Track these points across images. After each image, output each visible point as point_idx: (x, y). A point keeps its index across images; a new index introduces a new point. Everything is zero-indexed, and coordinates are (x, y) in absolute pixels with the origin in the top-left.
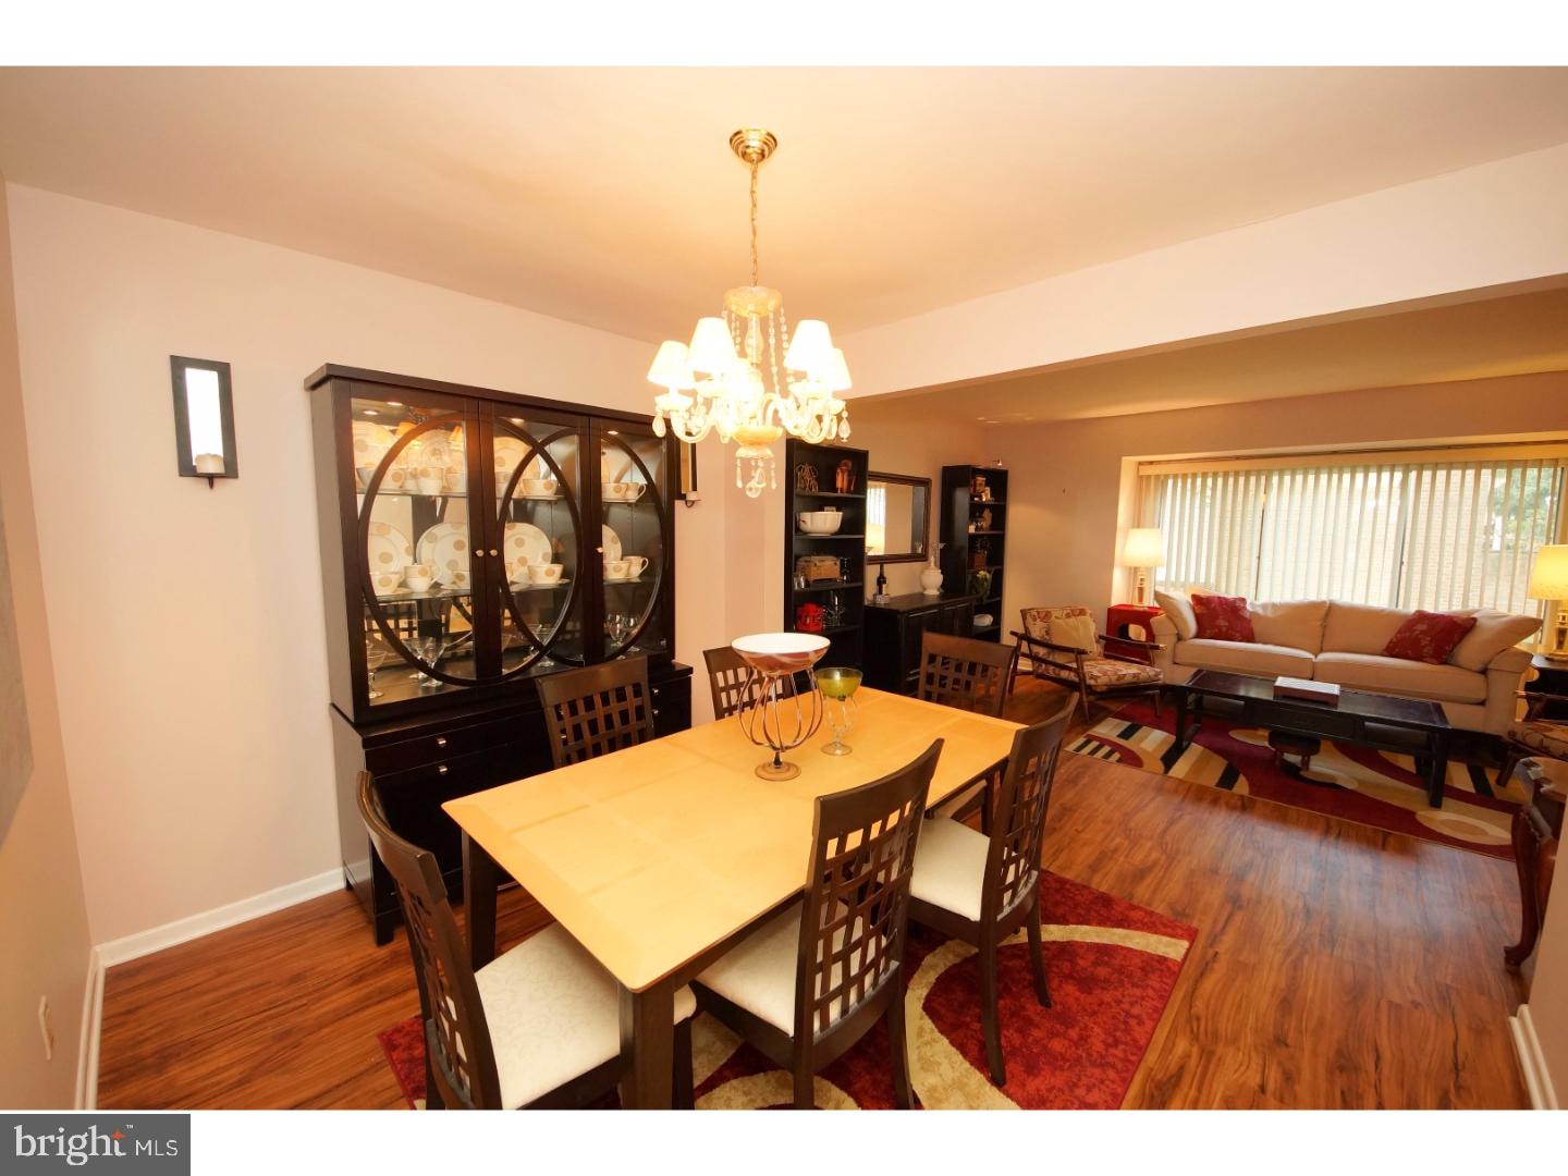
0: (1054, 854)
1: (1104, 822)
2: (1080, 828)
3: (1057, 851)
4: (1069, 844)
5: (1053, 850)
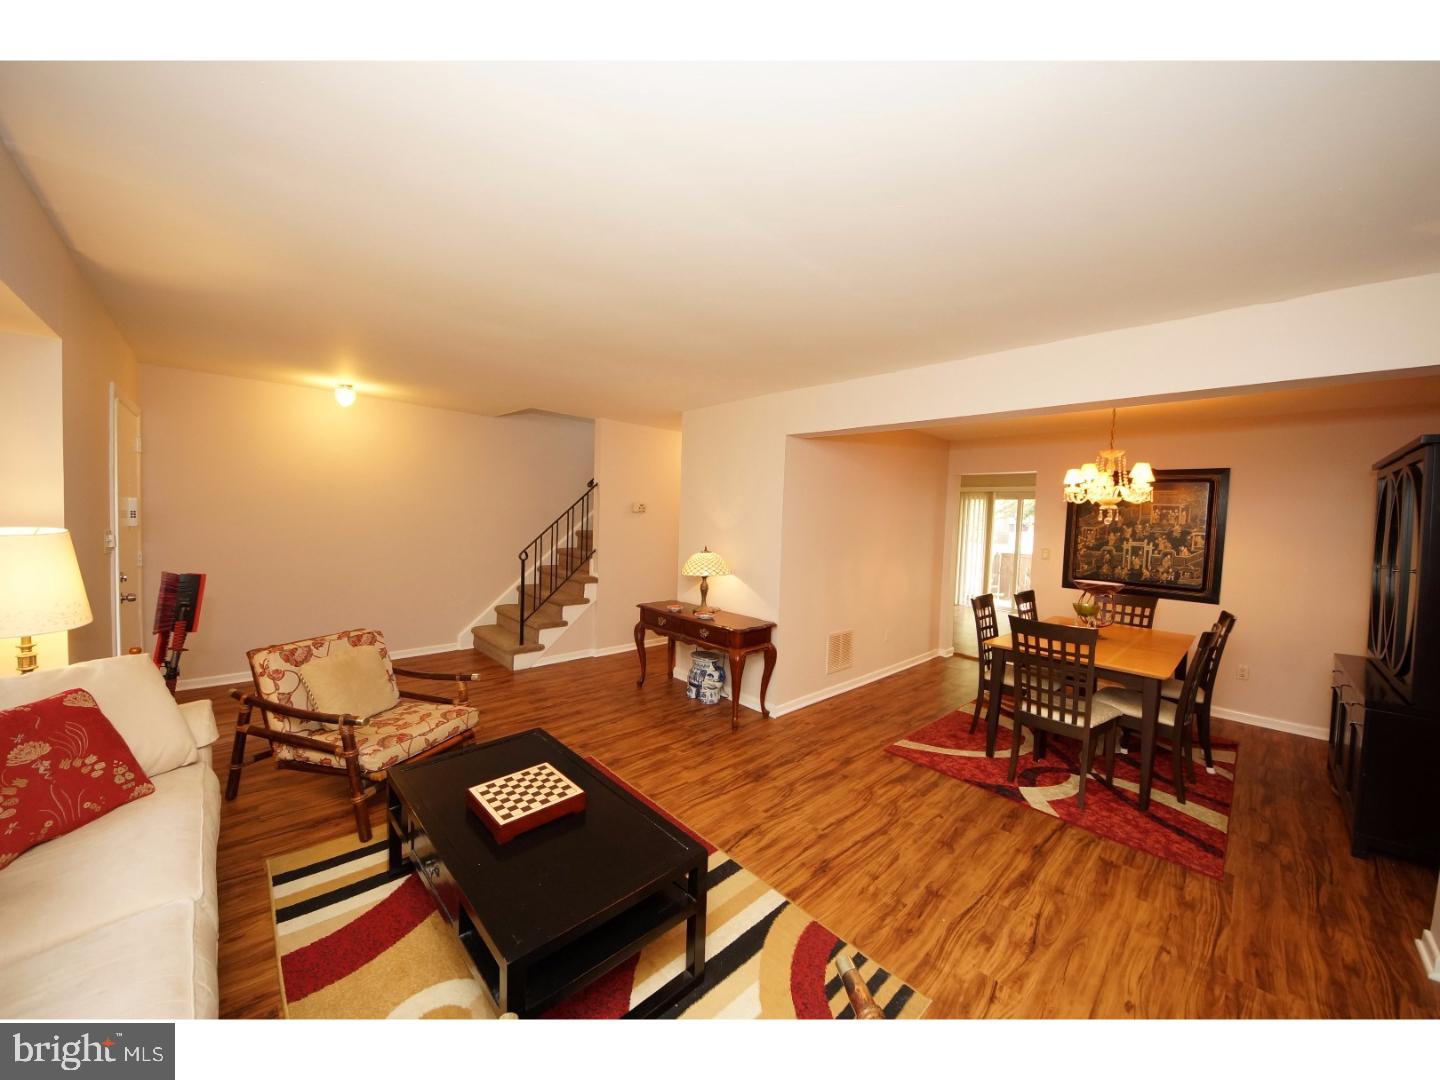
0: (965, 797)
1: (912, 824)
2: (938, 819)
3: (962, 800)
4: (950, 805)
5: (965, 800)
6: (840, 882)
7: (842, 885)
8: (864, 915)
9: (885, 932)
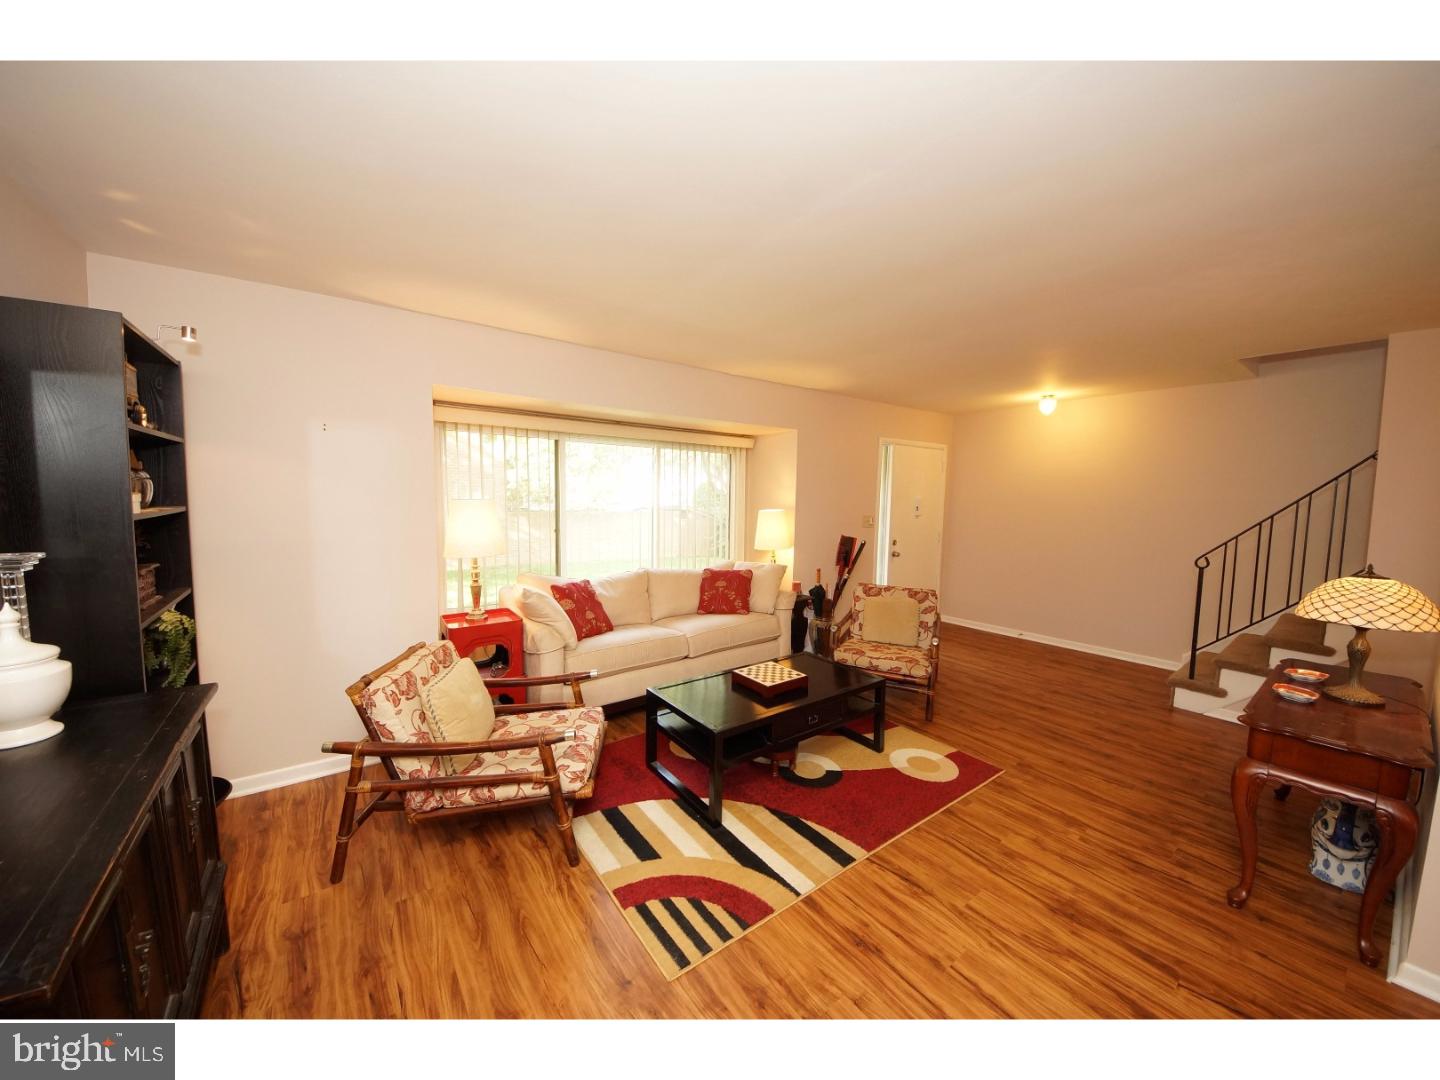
6: (840, 956)
7: (836, 957)
8: (786, 964)
9: (762, 978)
